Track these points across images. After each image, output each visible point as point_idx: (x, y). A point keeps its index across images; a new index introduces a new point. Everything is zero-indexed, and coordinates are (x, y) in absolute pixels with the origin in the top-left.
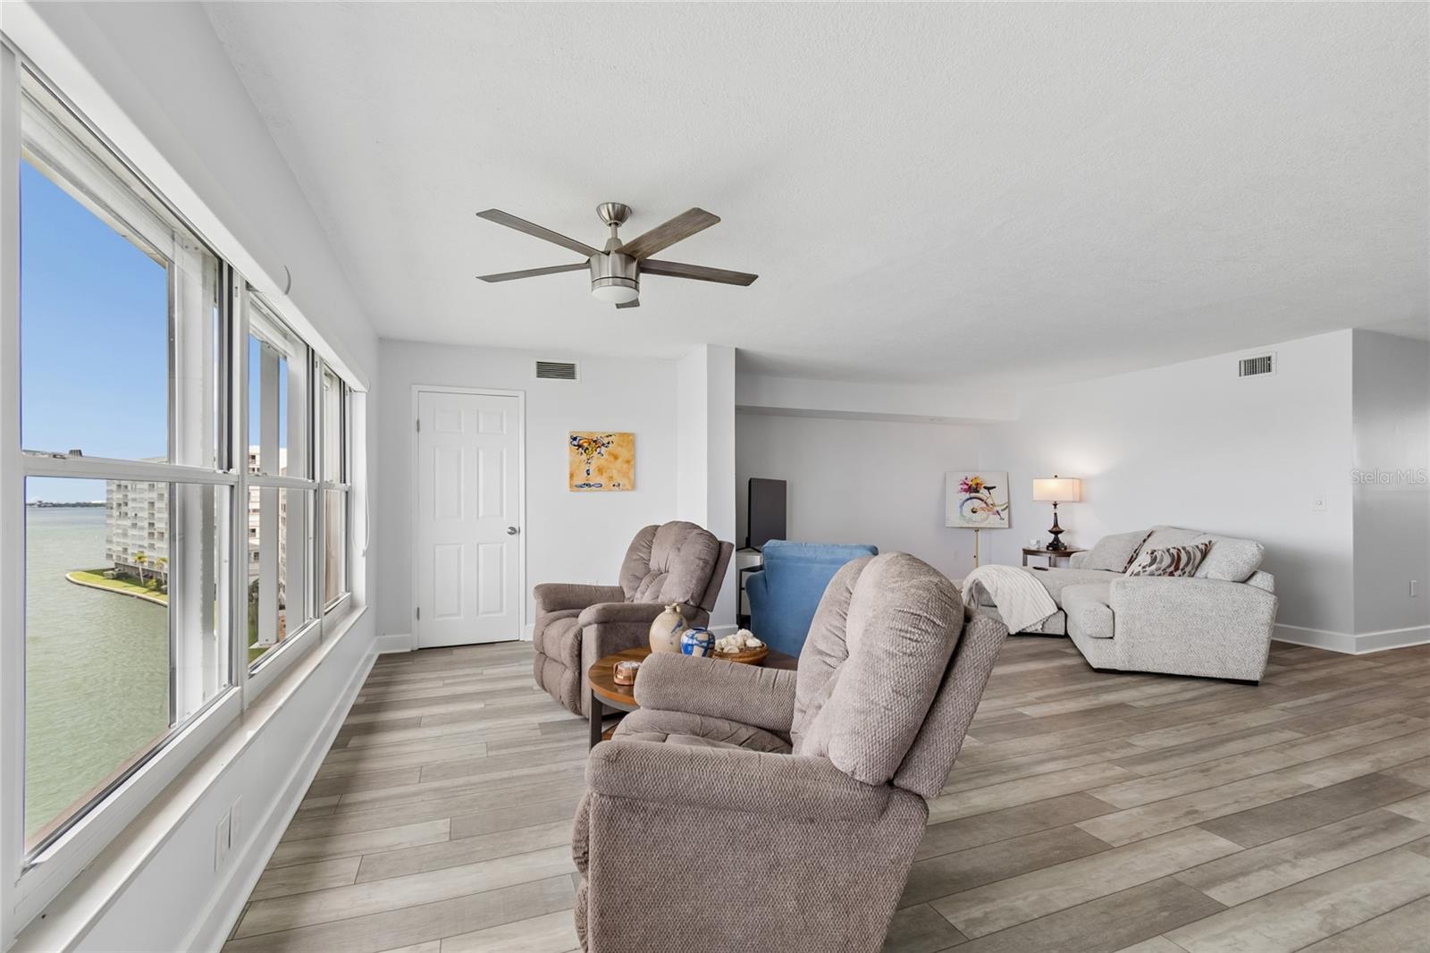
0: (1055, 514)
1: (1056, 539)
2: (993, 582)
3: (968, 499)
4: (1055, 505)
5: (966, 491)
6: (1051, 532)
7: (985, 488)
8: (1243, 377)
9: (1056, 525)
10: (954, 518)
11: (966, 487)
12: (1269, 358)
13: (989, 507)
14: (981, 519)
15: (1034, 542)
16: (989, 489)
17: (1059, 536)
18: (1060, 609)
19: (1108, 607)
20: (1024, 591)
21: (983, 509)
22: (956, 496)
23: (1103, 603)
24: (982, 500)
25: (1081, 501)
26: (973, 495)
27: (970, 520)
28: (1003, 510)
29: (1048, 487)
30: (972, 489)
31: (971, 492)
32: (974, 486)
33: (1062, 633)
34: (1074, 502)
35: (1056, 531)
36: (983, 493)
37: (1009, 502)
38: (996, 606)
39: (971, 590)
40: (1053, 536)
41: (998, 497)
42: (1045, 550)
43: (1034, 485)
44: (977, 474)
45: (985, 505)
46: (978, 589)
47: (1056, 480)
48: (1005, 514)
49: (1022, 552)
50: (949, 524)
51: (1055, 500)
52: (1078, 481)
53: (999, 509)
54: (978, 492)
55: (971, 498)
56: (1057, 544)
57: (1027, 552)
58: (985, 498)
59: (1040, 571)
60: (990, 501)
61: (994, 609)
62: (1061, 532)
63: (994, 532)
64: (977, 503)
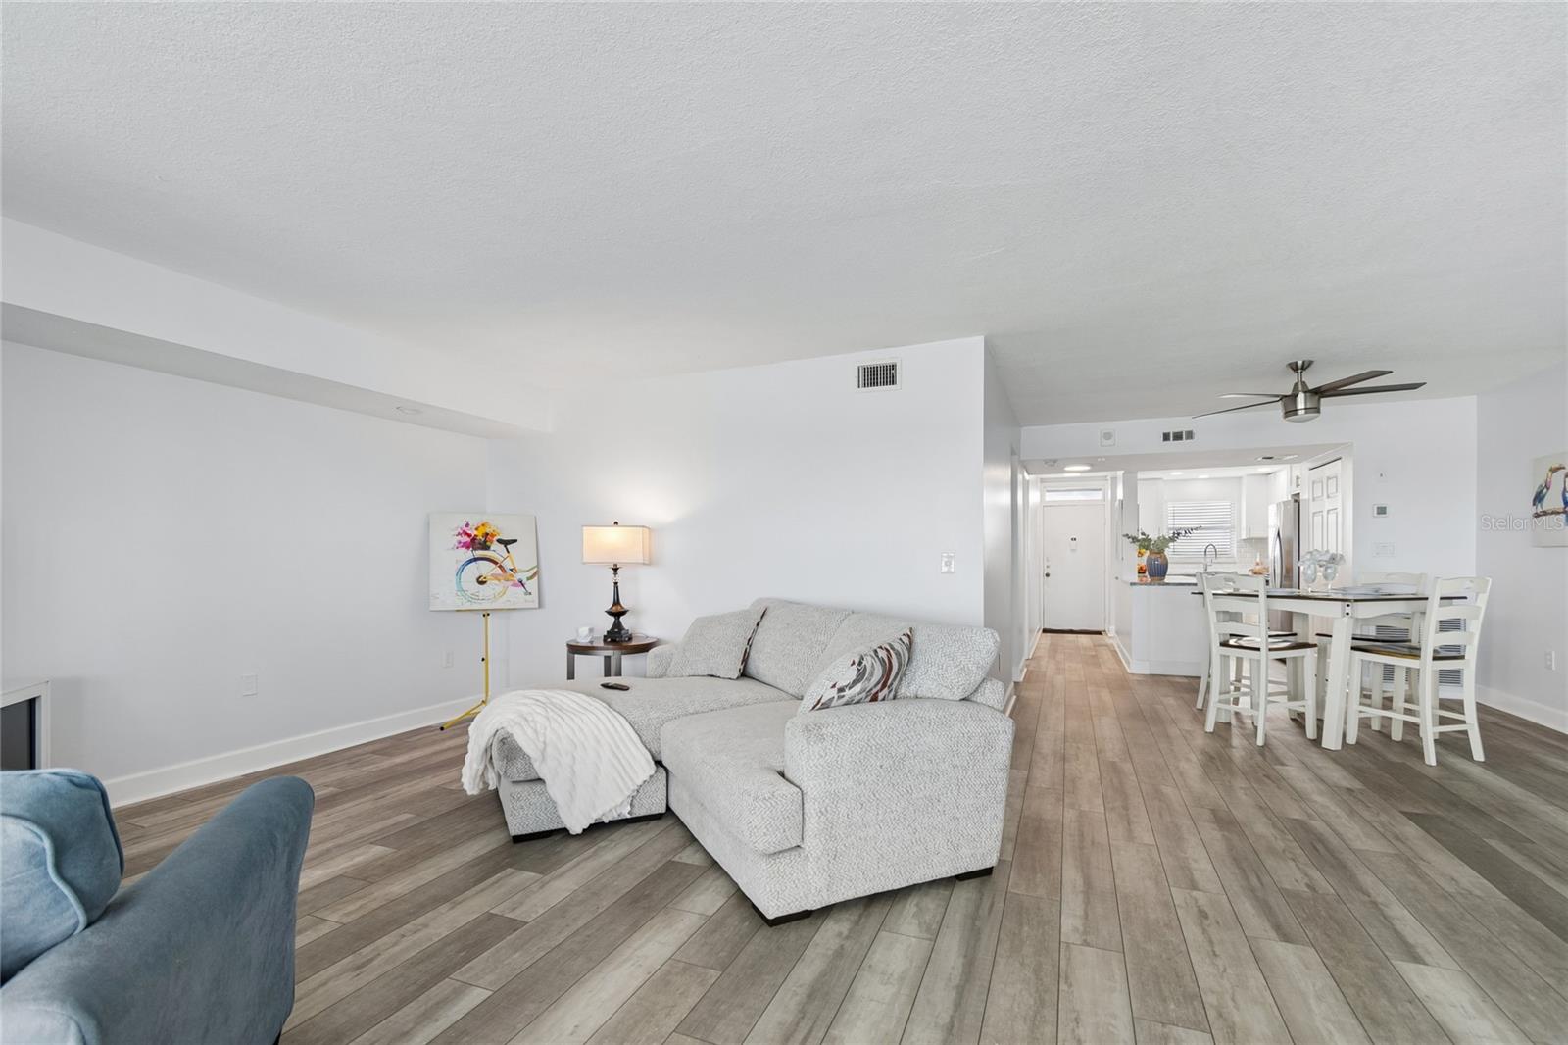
0: (616, 584)
1: (618, 625)
2: (536, 731)
3: (471, 561)
4: (616, 570)
5: (467, 546)
6: (610, 613)
7: (500, 541)
8: (862, 389)
9: (617, 602)
10: (445, 594)
11: (466, 539)
12: (893, 367)
13: (506, 573)
14: (496, 594)
15: (584, 631)
16: (506, 543)
17: (622, 618)
18: (659, 763)
19: (782, 775)
20: (598, 742)
21: (496, 577)
22: (449, 555)
23: (770, 769)
24: (495, 563)
25: (649, 564)
26: (480, 553)
27: (475, 597)
28: (528, 579)
29: (608, 540)
30: (477, 543)
31: (475, 549)
32: (480, 538)
33: (663, 810)
34: (644, 564)
35: (617, 613)
36: (496, 551)
37: (538, 566)
38: (539, 780)
39: (488, 749)
40: (613, 619)
41: (519, 558)
42: (601, 644)
43: (585, 537)
44: (485, 519)
45: (499, 571)
46: (507, 749)
47: (616, 529)
48: (532, 585)
49: (566, 649)
50: (437, 606)
51: (616, 561)
52: (647, 530)
53: (523, 577)
54: (487, 548)
55: (476, 559)
56: (620, 633)
57: (575, 649)
58: (499, 559)
59: (616, 692)
60: (507, 565)
61: (538, 787)
62: (623, 613)
63: (515, 614)
64: (485, 568)
